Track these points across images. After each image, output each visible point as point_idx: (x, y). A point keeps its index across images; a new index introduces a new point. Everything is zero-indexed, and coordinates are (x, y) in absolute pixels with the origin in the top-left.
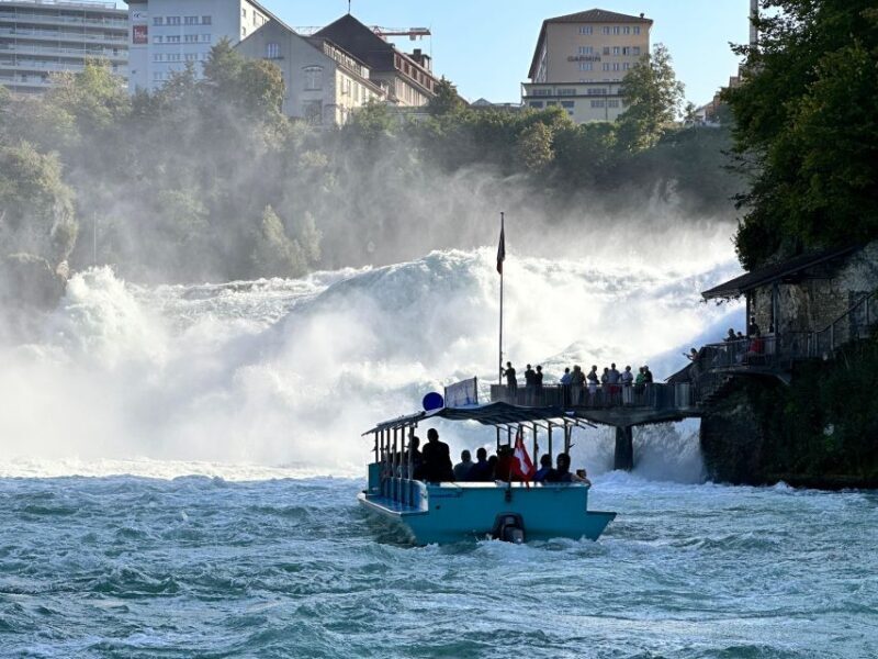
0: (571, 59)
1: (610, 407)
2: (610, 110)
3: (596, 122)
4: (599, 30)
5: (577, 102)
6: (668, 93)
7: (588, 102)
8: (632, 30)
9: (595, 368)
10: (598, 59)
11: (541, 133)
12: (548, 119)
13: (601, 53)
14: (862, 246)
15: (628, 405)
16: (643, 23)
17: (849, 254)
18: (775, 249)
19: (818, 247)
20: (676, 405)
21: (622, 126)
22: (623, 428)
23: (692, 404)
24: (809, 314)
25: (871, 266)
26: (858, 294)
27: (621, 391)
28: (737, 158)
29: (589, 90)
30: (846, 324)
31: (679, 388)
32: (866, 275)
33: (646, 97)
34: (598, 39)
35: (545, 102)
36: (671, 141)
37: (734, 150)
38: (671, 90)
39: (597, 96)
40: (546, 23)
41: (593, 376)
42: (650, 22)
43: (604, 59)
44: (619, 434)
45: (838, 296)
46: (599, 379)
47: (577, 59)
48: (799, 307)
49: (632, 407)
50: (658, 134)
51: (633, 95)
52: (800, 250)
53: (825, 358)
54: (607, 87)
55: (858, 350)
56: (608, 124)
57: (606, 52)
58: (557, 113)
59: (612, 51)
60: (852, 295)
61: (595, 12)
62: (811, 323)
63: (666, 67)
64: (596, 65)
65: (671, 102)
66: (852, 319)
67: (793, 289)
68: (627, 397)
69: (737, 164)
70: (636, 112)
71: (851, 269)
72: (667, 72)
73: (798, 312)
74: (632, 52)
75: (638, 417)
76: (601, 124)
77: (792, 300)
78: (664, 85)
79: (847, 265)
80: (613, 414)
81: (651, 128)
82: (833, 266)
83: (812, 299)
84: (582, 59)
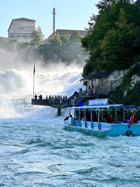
0: (18, 28)
1: (57, 104)
2: (28, 40)
3: (25, 42)
4: (24, 22)
5: (20, 38)
6: (41, 36)
7: (23, 38)
8: (31, 23)
9: (53, 96)
10: (24, 28)
11: (14, 44)
12: (15, 41)
13: (25, 27)
14: (113, 71)
15: (61, 104)
16: (34, 21)
17: (110, 73)
18: (93, 71)
19: (103, 71)
20: (71, 104)
21: (31, 43)
22: (60, 109)
23: (75, 103)
24: (101, 85)
25: (115, 75)
26: (112, 81)
27: (59, 100)
28: (86, 52)
29: (23, 35)
30: (110, 87)
31: (72, 100)
32: (114, 77)
33: (36, 37)
34: (24, 24)
35: (14, 37)
36: (41, 47)
37: (86, 50)
38: (42, 36)
39: (25, 36)
40: (13, 20)
41: (53, 97)
42: (35, 21)
43: (25, 28)
44: (59, 110)
45: (108, 81)
46: (54, 98)
47: (20, 28)
48: (98, 84)
49: (62, 104)
50: (39, 45)
51: (34, 36)
52: (99, 72)
53: (106, 94)
54: (27, 35)
55: (113, 93)
56: (27, 43)
57: (26, 27)
58: (17, 40)
59: (27, 27)
60: (111, 81)
61: (23, 18)
62: (101, 87)
63: (41, 31)
64: (24, 30)
65: (41, 38)
66: (111, 86)
67: (97, 80)
68: (61, 102)
69: (86, 53)
70: (34, 40)
71: (111, 76)
72: (41, 32)
73: (98, 85)
74: (31, 27)
75: (63, 106)
76: (26, 43)
77: (96, 82)
78: (40, 35)
79: (110, 75)
80: (58, 106)
81: (37, 44)
82: (107, 75)
83: (101, 82)
84: (21, 28)
